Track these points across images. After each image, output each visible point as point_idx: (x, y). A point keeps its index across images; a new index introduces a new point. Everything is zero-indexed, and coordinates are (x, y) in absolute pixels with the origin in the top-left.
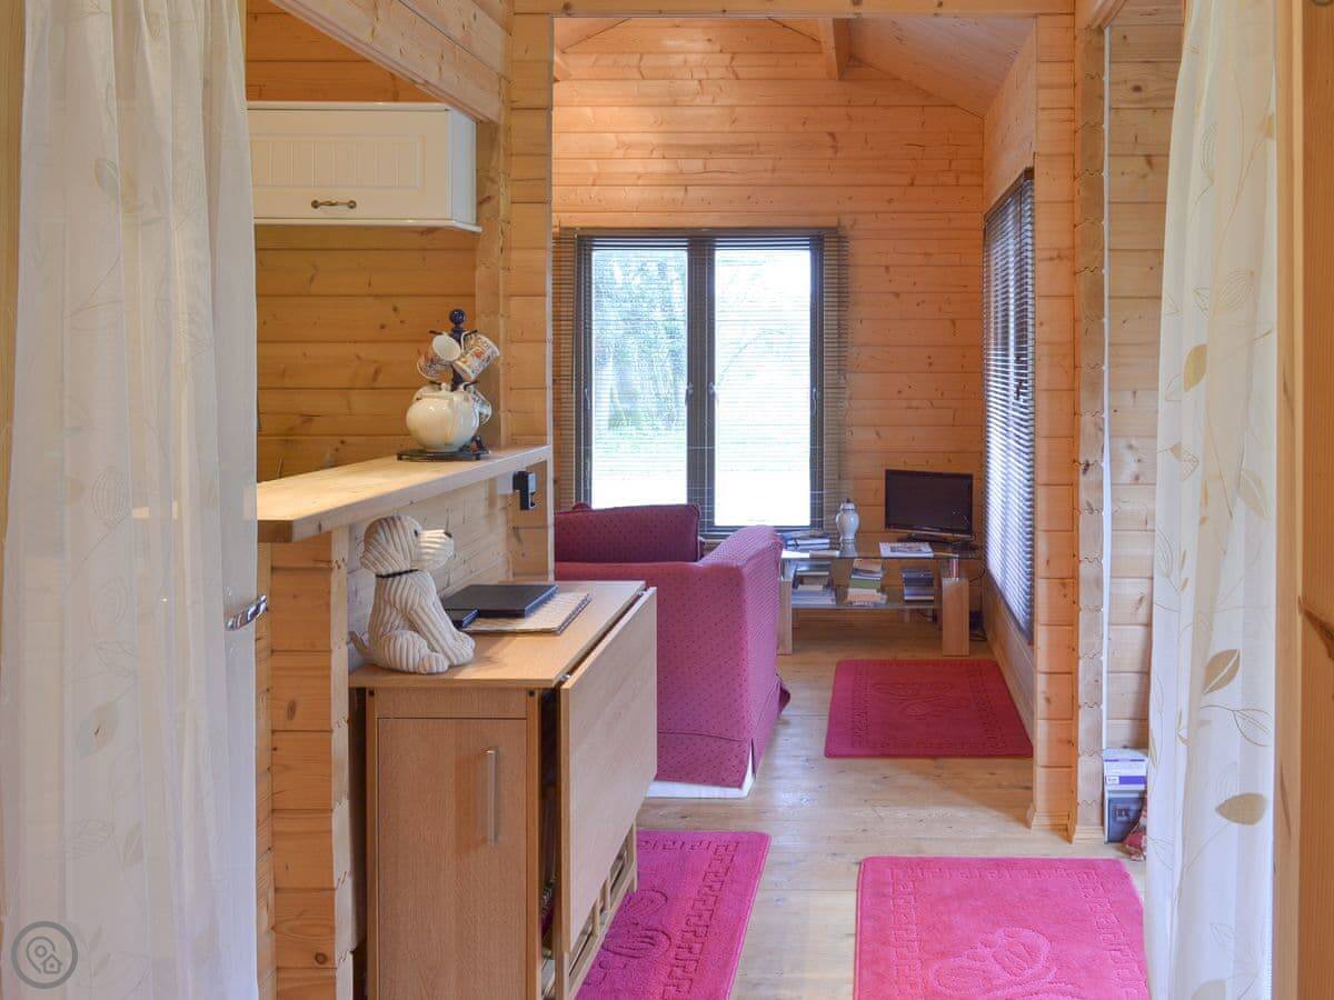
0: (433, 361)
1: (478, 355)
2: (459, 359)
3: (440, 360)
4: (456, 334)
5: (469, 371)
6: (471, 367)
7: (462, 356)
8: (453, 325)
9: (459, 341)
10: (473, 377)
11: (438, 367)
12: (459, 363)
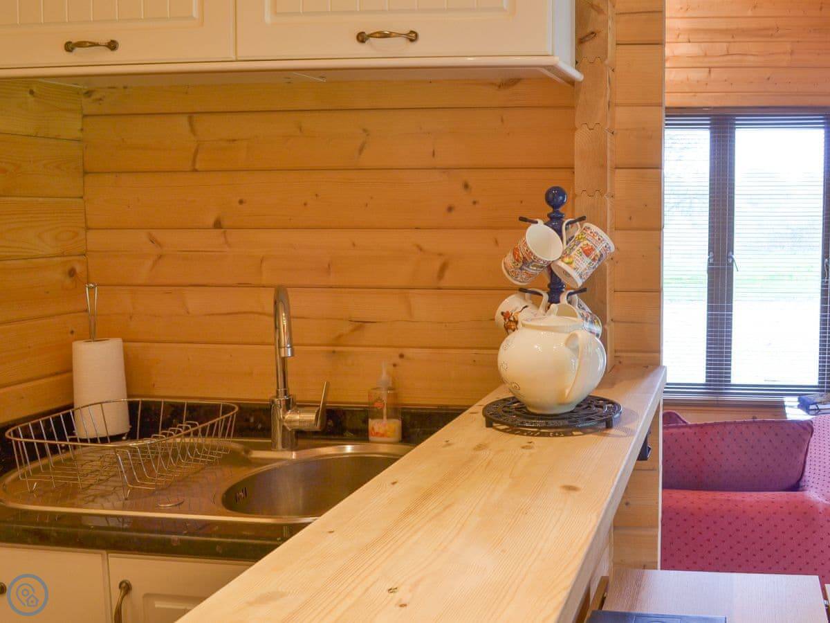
0: (525, 260)
1: (587, 252)
2: (561, 258)
3: (536, 260)
4: (555, 221)
5: (574, 274)
6: (577, 270)
7: (565, 254)
8: (550, 210)
9: (559, 232)
10: (580, 283)
11: (532, 270)
12: (562, 265)
